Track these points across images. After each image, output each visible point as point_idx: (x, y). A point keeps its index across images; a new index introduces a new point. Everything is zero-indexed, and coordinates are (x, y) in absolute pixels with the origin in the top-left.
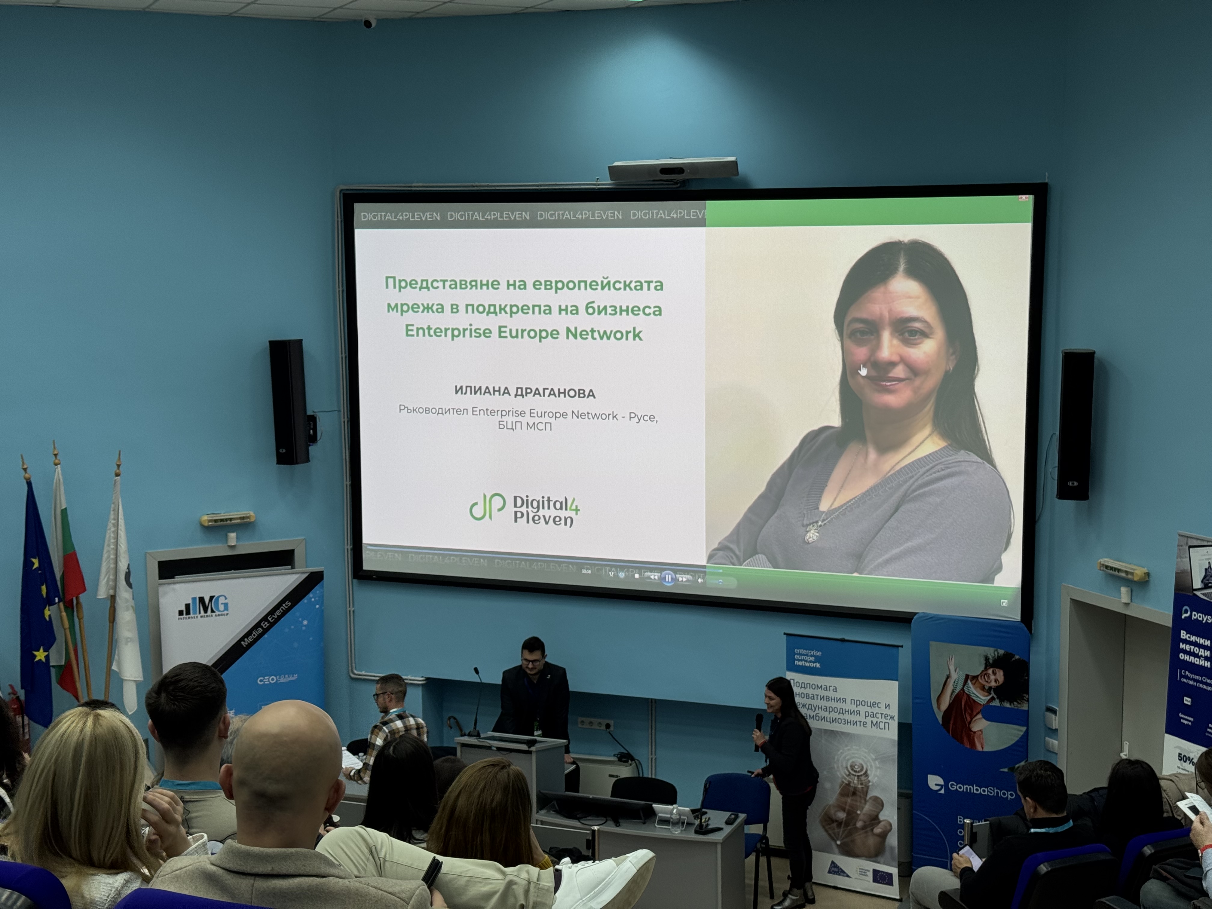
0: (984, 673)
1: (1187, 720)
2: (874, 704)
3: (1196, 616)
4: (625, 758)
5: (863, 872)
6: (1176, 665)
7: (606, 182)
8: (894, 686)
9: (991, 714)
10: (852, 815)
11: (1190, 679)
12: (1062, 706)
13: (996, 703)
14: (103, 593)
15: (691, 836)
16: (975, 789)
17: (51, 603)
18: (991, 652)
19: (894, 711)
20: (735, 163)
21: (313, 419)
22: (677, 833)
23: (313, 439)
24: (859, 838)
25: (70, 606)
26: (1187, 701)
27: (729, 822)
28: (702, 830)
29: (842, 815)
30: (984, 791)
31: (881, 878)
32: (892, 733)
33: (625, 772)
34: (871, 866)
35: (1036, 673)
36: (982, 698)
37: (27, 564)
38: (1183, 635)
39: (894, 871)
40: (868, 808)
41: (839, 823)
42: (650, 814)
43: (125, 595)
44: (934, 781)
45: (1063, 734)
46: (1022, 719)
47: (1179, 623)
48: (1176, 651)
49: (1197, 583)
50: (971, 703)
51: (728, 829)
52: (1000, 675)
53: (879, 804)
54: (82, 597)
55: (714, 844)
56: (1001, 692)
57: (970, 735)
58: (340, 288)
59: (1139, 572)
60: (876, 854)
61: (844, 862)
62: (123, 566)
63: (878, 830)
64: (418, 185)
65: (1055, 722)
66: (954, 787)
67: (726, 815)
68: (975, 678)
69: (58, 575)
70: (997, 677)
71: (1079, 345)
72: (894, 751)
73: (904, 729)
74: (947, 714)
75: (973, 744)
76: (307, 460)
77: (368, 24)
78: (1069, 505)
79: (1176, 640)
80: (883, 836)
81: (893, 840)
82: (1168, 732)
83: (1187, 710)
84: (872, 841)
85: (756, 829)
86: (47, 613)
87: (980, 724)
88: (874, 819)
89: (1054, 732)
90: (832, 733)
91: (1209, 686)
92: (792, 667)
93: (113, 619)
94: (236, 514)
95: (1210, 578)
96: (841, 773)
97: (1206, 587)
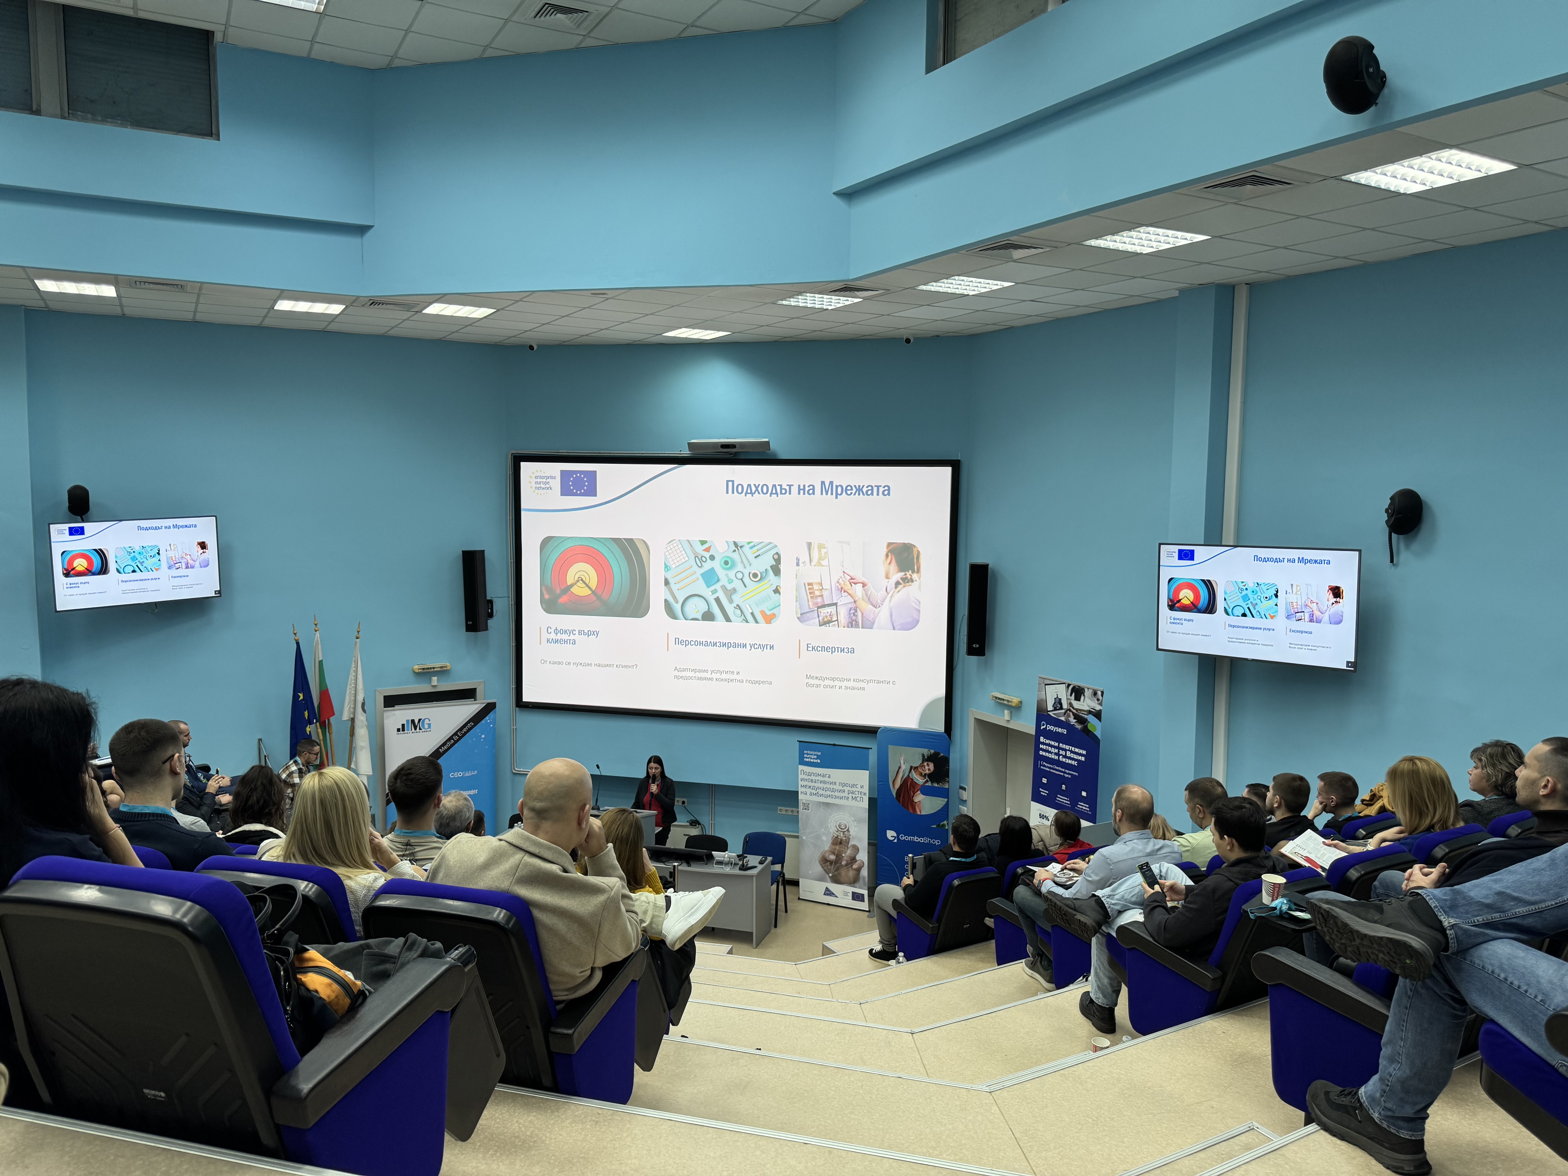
0: (922, 766)
1: (1044, 792)
2: (854, 786)
3: (1050, 727)
4: (694, 823)
5: (846, 894)
6: (1038, 758)
7: (686, 452)
8: (866, 774)
9: (926, 791)
10: (839, 857)
11: (1046, 767)
12: (969, 786)
13: (929, 784)
14: (346, 716)
15: (737, 871)
16: (916, 839)
17: (310, 722)
18: (926, 752)
19: (866, 790)
20: (768, 443)
21: (491, 602)
22: (727, 870)
23: (491, 615)
24: (843, 872)
25: (324, 725)
26: (1044, 780)
27: (761, 863)
28: (744, 868)
29: (832, 857)
30: (921, 840)
31: (857, 897)
32: (865, 804)
33: (695, 832)
34: (850, 889)
35: (953, 765)
36: (920, 781)
37: (295, 697)
38: (1042, 739)
39: (865, 892)
40: (849, 852)
41: (831, 862)
42: (710, 858)
43: (361, 717)
44: (891, 834)
45: (970, 803)
46: (944, 793)
47: (1039, 732)
48: (1037, 749)
49: (1050, 708)
50: (914, 784)
51: (760, 867)
52: (932, 766)
53: (856, 849)
54: (332, 719)
55: (752, 876)
56: (933, 777)
57: (913, 804)
58: (511, 517)
59: (1015, 701)
60: (854, 882)
61: (834, 887)
62: (361, 698)
63: (855, 866)
64: (563, 452)
65: (965, 795)
66: (903, 837)
67: (759, 858)
68: (916, 768)
69: (316, 704)
70: (930, 767)
71: (979, 560)
72: (866, 815)
73: (872, 801)
74: (899, 791)
75: (915, 810)
76: (486, 629)
77: (531, 348)
78: (974, 659)
79: (1038, 742)
80: (859, 870)
81: (865, 872)
82: (1033, 800)
83: (1044, 786)
84: (851, 873)
85: (778, 867)
87: (919, 797)
88: (853, 860)
89: (964, 802)
90: (827, 805)
91: (1058, 771)
92: (802, 762)
93: (352, 733)
94: (437, 664)
95: (1058, 703)
96: (833, 830)
97: (1055, 709)
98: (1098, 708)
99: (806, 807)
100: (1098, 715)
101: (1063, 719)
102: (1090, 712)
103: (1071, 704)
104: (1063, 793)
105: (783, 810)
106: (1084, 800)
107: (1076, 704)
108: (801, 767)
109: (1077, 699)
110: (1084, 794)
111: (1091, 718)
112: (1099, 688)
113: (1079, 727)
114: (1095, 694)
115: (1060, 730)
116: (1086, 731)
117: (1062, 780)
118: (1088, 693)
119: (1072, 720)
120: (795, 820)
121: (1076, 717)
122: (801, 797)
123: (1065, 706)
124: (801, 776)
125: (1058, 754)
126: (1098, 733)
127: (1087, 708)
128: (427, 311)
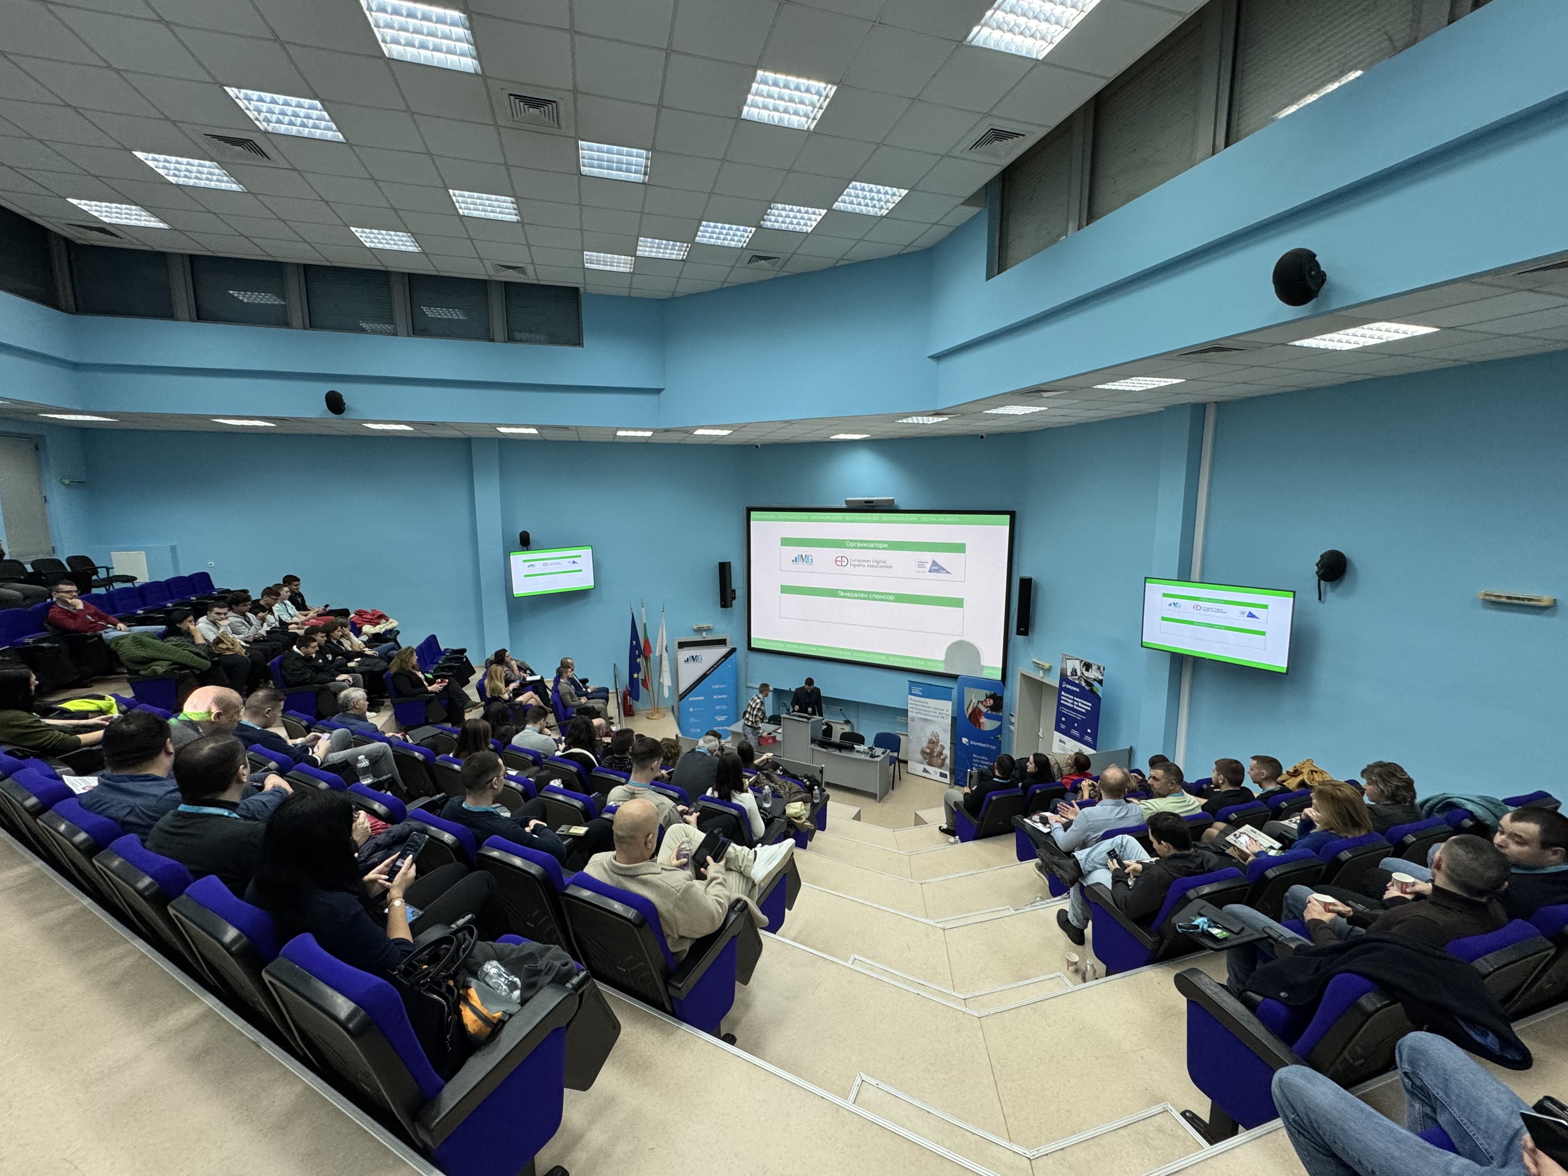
0: (985, 700)
1: (1063, 727)
2: (942, 710)
3: (1068, 686)
4: (847, 722)
6: (1060, 705)
7: (844, 506)
8: (950, 703)
10: (932, 751)
11: (1065, 711)
12: (1016, 714)
13: (990, 712)
14: (657, 654)
15: (868, 758)
16: (981, 744)
17: (639, 657)
18: (988, 692)
19: (950, 713)
20: (893, 500)
21: (734, 591)
22: (863, 757)
23: (734, 598)
24: (935, 759)
25: (647, 659)
26: (1063, 719)
27: (883, 753)
28: (872, 756)
29: (928, 751)
30: (984, 745)
31: (943, 775)
32: (949, 721)
33: (847, 729)
34: (939, 770)
36: (984, 710)
37: (631, 643)
38: (1063, 693)
40: (938, 749)
41: (927, 754)
42: (853, 748)
43: (665, 655)
44: (965, 740)
45: (1016, 725)
47: (1061, 689)
48: (1060, 699)
49: (1069, 674)
50: (980, 712)
51: (882, 756)
52: (992, 701)
53: (943, 748)
54: (651, 655)
55: (876, 762)
56: (992, 708)
57: (979, 724)
58: (745, 543)
59: (1047, 665)
60: (942, 766)
62: (664, 645)
63: (942, 757)
64: (774, 505)
65: (1013, 720)
66: (972, 743)
67: (883, 750)
68: (982, 702)
69: (642, 646)
70: (991, 702)
71: (1026, 574)
72: (949, 728)
73: (954, 719)
74: (971, 715)
75: (980, 727)
76: (731, 606)
77: (757, 447)
78: (1021, 637)
79: (1060, 695)
80: (944, 760)
82: (1056, 730)
83: (1063, 722)
84: (940, 761)
85: (895, 754)
86: (638, 660)
87: (983, 720)
88: (941, 753)
89: (1012, 724)
90: (926, 720)
91: (1072, 714)
92: (910, 693)
94: (705, 625)
95: (1074, 672)
96: (929, 735)
97: (1072, 675)
98: (1101, 677)
99: (913, 720)
100: (1100, 682)
101: (1077, 682)
102: (1095, 680)
103: (1082, 673)
104: (1075, 729)
105: (899, 719)
106: (1089, 734)
107: (1086, 673)
108: (910, 696)
109: (1087, 670)
110: (1089, 731)
111: (1095, 684)
112: (1102, 665)
113: (1087, 688)
114: (1099, 668)
115: (1075, 689)
116: (1092, 691)
117: (1075, 720)
118: (1094, 667)
119: (1083, 684)
120: (906, 725)
121: (1086, 681)
122: (909, 714)
123: (1079, 674)
124: (910, 701)
125: (1073, 704)
126: (1100, 694)
127: (1093, 677)
128: (696, 433)
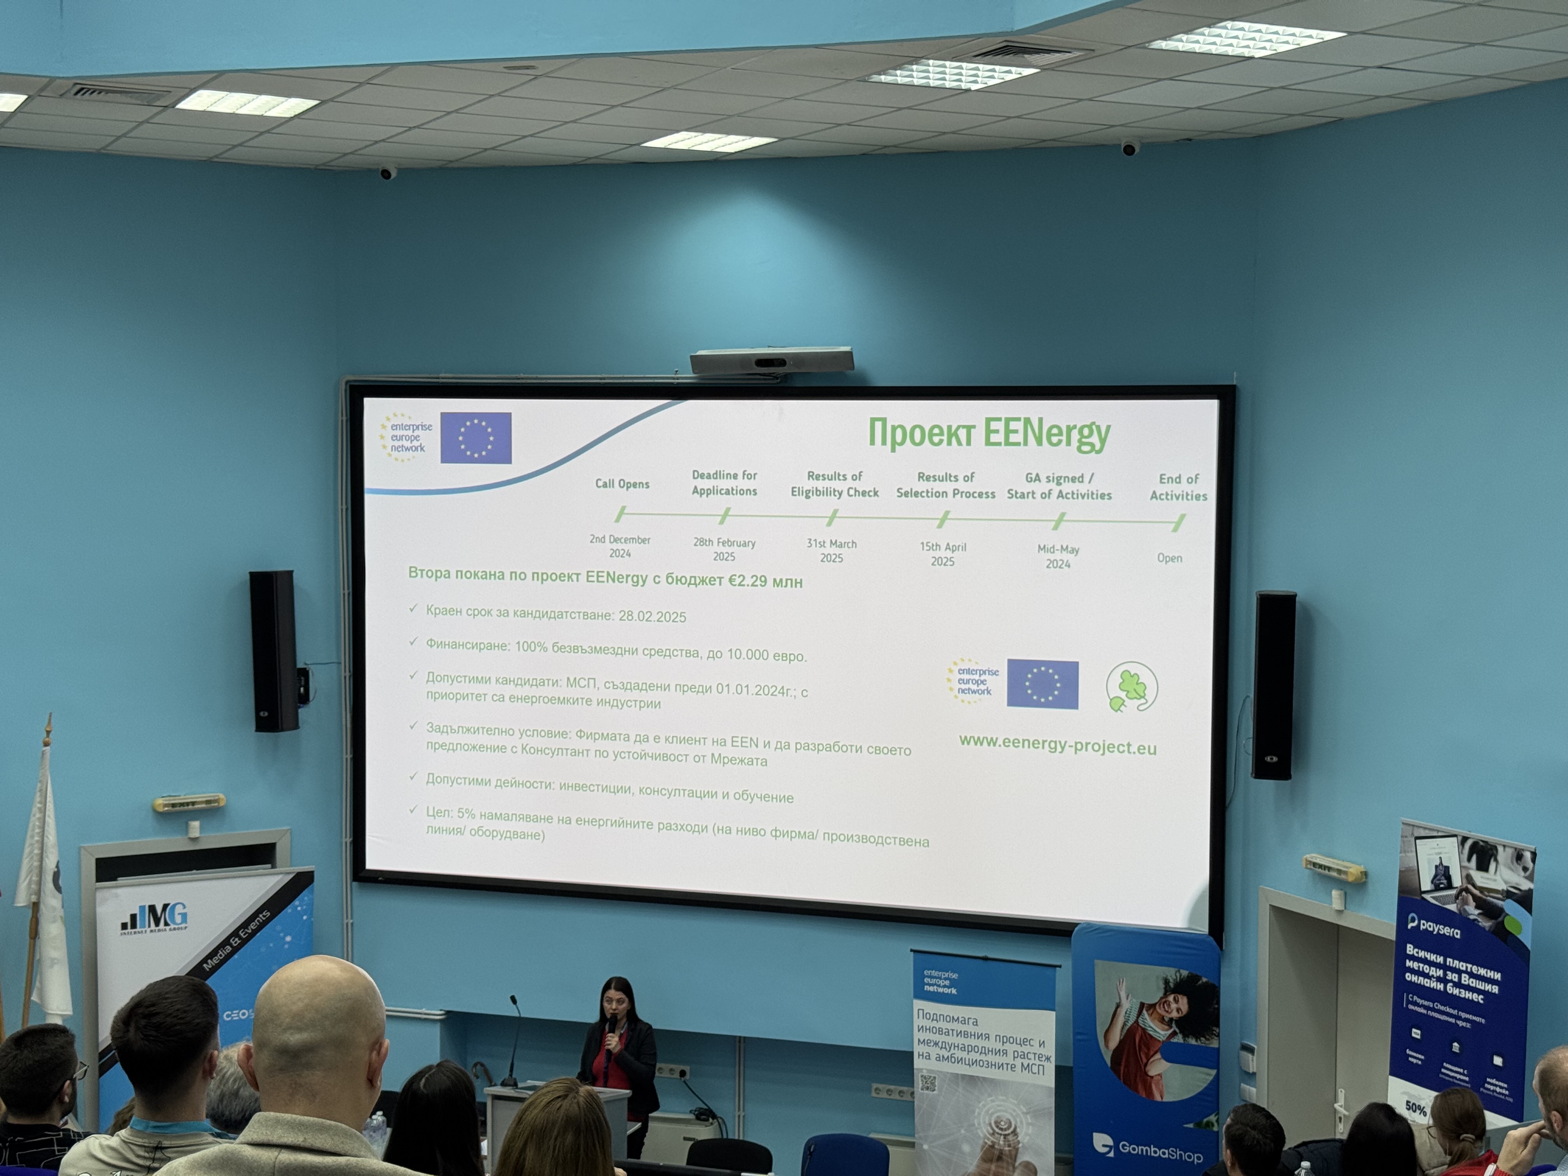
0: (1163, 1001)
1: (1416, 1058)
2: (1025, 1042)
3: (1425, 925)
4: (704, 1115)
6: (1402, 988)
7: (687, 375)
8: (1050, 1017)
9: (1173, 1054)
11: (1419, 1006)
12: (1261, 1044)
13: (1179, 1039)
14: (22, 900)
16: (1153, 1151)
18: (1171, 973)
19: (1050, 1050)
20: (850, 354)
21: (304, 673)
23: (304, 699)
26: (1416, 1033)
30: (1164, 1153)
32: (1049, 1079)
33: (705, 1132)
35: (1228, 1001)
36: (1160, 1032)
38: (1410, 949)
43: (52, 902)
44: (1101, 1141)
45: (1263, 1078)
46: (1211, 1059)
47: (1404, 935)
48: (1401, 970)
49: (1426, 884)
50: (1147, 1039)
52: (1183, 1003)
53: (1031, 1171)
56: (1185, 1025)
57: (1147, 1081)
58: (344, 505)
59: (1354, 870)
62: (50, 864)
64: (446, 376)
65: (1252, 1063)
66: (1127, 1148)
68: (1152, 1007)
70: (1180, 1006)
71: (1278, 586)
72: (1050, 1102)
73: (1061, 1072)
74: (1117, 1053)
75: (1150, 1093)
76: (296, 726)
77: (386, 174)
78: (1268, 785)
79: (1402, 956)
82: (1393, 1073)
83: (1416, 1045)
87: (1158, 1067)
89: (1250, 1077)
90: (972, 1080)
91: (1443, 1014)
92: (921, 994)
93: (35, 933)
94: (200, 796)
95: (1443, 876)
96: (983, 1131)
97: (1437, 888)
98: (1526, 885)
99: (930, 1084)
100: (1525, 900)
101: (1453, 907)
102: (1508, 895)
103: (1469, 879)
104: (1455, 1060)
105: (882, 1090)
106: (1497, 1073)
107: (1480, 878)
108: (918, 1004)
109: (1483, 866)
110: (1498, 1061)
111: (1511, 907)
112: (1527, 846)
113: (1486, 924)
114: (1519, 857)
115: (1446, 931)
116: (1502, 934)
117: (1452, 1032)
118: (1503, 855)
119: (1473, 911)
120: (907, 1110)
121: (1480, 904)
122: (918, 1063)
123: (1457, 882)
124: (918, 1022)
125: (1443, 980)
126: (1526, 938)
127: (1502, 886)
128: (183, 105)
